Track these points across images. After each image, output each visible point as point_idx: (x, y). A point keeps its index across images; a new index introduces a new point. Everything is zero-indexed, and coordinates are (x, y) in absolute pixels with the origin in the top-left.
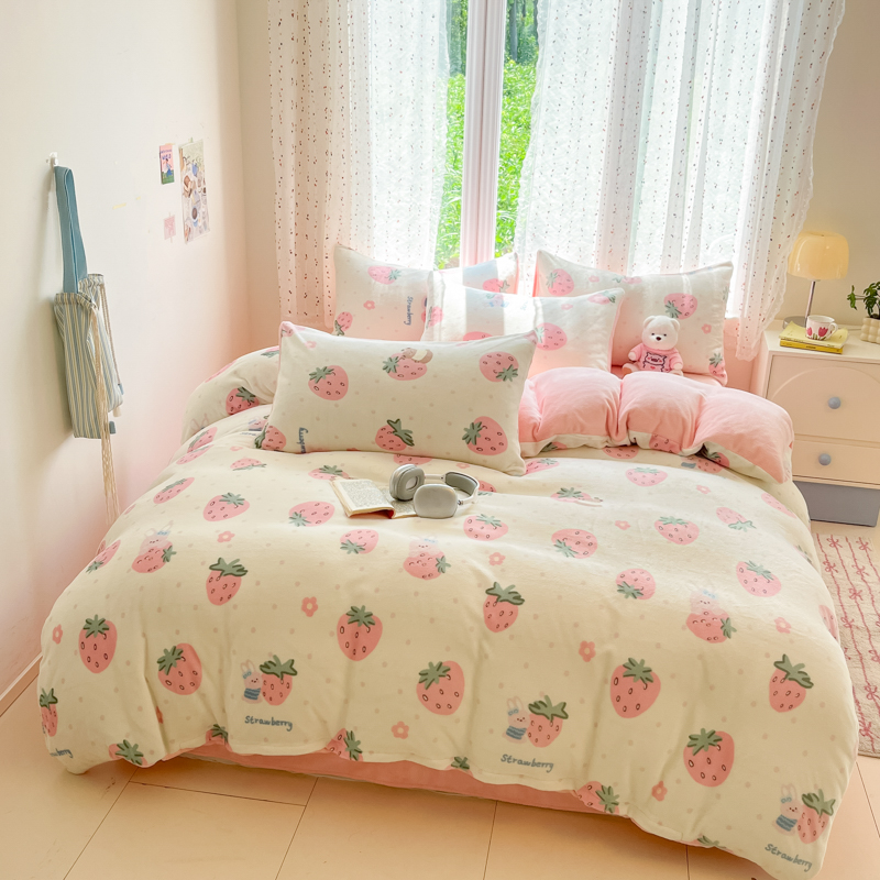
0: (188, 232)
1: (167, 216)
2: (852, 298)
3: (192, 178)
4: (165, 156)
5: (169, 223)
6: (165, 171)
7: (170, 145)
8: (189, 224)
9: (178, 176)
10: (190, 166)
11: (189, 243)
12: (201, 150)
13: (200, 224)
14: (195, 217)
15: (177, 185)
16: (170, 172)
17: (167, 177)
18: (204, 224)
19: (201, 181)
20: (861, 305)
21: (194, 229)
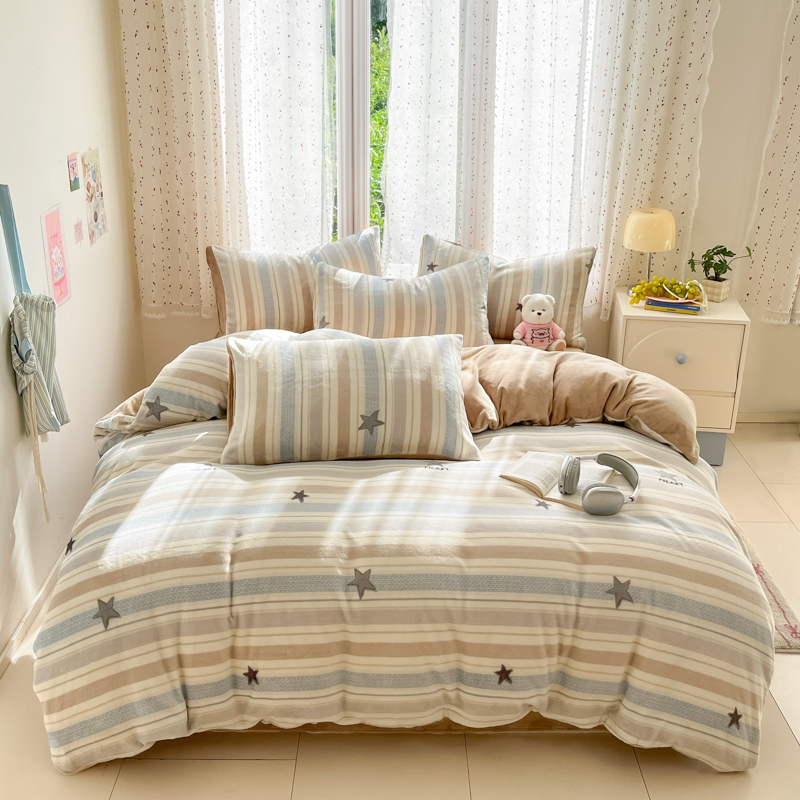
0: (92, 236)
1: (76, 222)
2: (692, 263)
3: (93, 184)
4: (71, 167)
5: (78, 227)
6: (73, 179)
7: (74, 154)
8: (92, 226)
9: (82, 184)
10: (90, 172)
11: (94, 245)
12: (98, 157)
13: (100, 226)
14: (96, 221)
15: (82, 191)
16: (76, 180)
17: (74, 185)
18: (104, 226)
19: (99, 186)
20: (700, 268)
21: (96, 231)
